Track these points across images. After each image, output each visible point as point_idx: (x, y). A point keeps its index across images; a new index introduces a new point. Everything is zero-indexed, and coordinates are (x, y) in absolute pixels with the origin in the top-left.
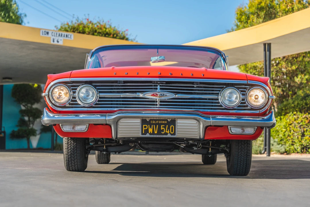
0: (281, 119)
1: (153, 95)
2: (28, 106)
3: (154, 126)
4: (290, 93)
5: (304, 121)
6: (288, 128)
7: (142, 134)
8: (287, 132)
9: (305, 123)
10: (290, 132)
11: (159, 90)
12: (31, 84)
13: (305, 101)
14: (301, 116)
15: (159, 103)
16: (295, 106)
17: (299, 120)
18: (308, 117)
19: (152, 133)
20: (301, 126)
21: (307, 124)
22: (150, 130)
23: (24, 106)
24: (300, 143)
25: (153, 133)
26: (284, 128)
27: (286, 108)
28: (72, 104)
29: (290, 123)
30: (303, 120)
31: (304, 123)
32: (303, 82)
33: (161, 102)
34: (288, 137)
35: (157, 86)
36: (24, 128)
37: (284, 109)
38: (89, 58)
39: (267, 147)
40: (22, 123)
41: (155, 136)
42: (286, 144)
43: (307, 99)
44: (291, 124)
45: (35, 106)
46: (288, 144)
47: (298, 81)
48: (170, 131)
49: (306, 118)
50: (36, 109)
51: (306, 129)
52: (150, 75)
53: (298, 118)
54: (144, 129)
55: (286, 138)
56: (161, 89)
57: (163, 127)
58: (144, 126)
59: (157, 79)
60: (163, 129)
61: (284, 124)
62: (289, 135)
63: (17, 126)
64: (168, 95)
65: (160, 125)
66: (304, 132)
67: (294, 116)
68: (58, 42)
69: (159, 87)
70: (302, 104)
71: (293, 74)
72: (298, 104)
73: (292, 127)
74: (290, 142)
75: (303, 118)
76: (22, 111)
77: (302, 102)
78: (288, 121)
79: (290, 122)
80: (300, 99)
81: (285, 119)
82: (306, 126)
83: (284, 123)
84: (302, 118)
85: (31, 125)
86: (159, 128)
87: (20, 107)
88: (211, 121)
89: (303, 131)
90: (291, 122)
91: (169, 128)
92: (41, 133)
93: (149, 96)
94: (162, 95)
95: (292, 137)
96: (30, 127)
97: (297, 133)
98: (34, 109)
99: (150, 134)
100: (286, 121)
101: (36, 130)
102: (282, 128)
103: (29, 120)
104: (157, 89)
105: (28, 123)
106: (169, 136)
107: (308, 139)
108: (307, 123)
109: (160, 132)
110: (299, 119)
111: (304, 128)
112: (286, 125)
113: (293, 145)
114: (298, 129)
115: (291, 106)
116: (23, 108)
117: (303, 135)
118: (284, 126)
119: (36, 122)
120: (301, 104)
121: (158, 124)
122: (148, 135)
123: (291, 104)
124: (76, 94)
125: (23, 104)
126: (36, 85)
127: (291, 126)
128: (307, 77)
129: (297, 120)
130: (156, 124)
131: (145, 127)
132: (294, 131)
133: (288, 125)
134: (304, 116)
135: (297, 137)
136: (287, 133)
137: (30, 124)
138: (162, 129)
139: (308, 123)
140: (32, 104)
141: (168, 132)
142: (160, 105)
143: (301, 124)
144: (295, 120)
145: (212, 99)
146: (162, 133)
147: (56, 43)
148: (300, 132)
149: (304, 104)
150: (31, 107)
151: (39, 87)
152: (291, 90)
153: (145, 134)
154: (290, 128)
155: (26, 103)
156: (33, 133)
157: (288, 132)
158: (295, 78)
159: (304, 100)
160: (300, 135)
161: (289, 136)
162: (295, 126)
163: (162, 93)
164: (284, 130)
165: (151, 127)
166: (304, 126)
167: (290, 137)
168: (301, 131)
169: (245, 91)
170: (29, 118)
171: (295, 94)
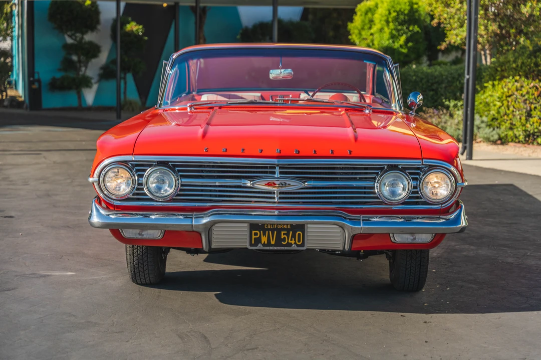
0: (493, 85)
1: (268, 184)
2: (76, 37)
3: (270, 232)
4: (513, 31)
5: (531, 93)
6: (505, 103)
7: (251, 245)
8: (503, 108)
9: (533, 97)
10: (509, 109)
11: (278, 175)
13: (534, 60)
14: (526, 83)
15: (277, 196)
16: (517, 66)
17: (524, 91)
18: (538, 87)
19: (266, 243)
20: (526, 100)
21: (536, 98)
22: (264, 239)
23: (70, 36)
24: (524, 128)
25: (269, 244)
26: (499, 102)
27: (503, 68)
28: (138, 194)
29: (508, 94)
30: (530, 90)
31: (531, 97)
32: (535, 13)
33: (281, 193)
34: (504, 116)
35: (275, 168)
36: (72, 74)
37: (499, 69)
38: (168, 68)
39: (468, 145)
40: (68, 65)
41: (271, 248)
42: (501, 126)
43: (538, 56)
44: (510, 96)
45: (89, 37)
46: (504, 127)
47: (527, 12)
48: (295, 240)
49: (535, 88)
50: (91, 43)
51: (535, 105)
52: (263, 154)
53: (522, 87)
54: (254, 237)
55: (501, 117)
56: (281, 173)
57: (284, 234)
58: (253, 232)
59: (275, 161)
60: (285, 238)
61: (498, 95)
62: (506, 112)
63: (60, 70)
64: (292, 183)
65: (279, 231)
66: (531, 110)
67: (516, 84)
69: (277, 170)
70: (529, 65)
72: (523, 63)
73: (512, 101)
74: (508, 125)
75: (530, 88)
76: (66, 47)
77: (529, 60)
78: (506, 90)
79: (508, 92)
80: (526, 55)
81: (500, 86)
82: (534, 102)
83: (499, 92)
84: (528, 87)
85: (83, 69)
86: (279, 235)
87: (65, 39)
88: (362, 227)
89: (529, 109)
90: (510, 93)
91: (294, 236)
92: (99, 81)
93: (261, 185)
94: (283, 185)
95: (511, 116)
96: (81, 71)
97: (519, 111)
98: (86, 43)
99: (264, 245)
100: (502, 91)
101: (91, 78)
102: (496, 100)
103: (79, 61)
104: (274, 173)
105: (78, 65)
106: (294, 247)
107: (537, 122)
108: (536, 95)
109: (279, 241)
110: (523, 89)
111: (532, 103)
112: (502, 97)
113: (511, 129)
114: (522, 104)
115: (511, 66)
116: (69, 41)
117: (529, 115)
118: (499, 98)
119: (90, 64)
120: (528, 63)
121: (277, 229)
122: (260, 247)
123: (511, 63)
124: (144, 180)
125: (69, 33)
126: (88, 2)
127: (509, 99)
129: (521, 90)
130: (273, 230)
131: (256, 234)
132: (514, 107)
133: (504, 98)
134: (532, 84)
135: (519, 117)
136: (502, 110)
137: (80, 67)
138: (282, 238)
139: (538, 97)
140: (83, 33)
141: (293, 242)
142: (280, 198)
143: (526, 97)
144: (517, 90)
145: (365, 188)
146: (283, 243)
148: (525, 111)
149: (532, 65)
150: (82, 38)
151: (93, 4)
152: (514, 26)
153: (256, 245)
154: (508, 102)
155: (73, 32)
156: (86, 82)
157: (505, 108)
158: (522, 6)
159: (533, 57)
160: (524, 115)
161: (506, 114)
162: (516, 99)
163: (283, 181)
164: (499, 104)
165: (264, 234)
166: (531, 101)
167: (508, 115)
168: (526, 109)
169: (418, 174)
170: (79, 58)
171: (520, 32)
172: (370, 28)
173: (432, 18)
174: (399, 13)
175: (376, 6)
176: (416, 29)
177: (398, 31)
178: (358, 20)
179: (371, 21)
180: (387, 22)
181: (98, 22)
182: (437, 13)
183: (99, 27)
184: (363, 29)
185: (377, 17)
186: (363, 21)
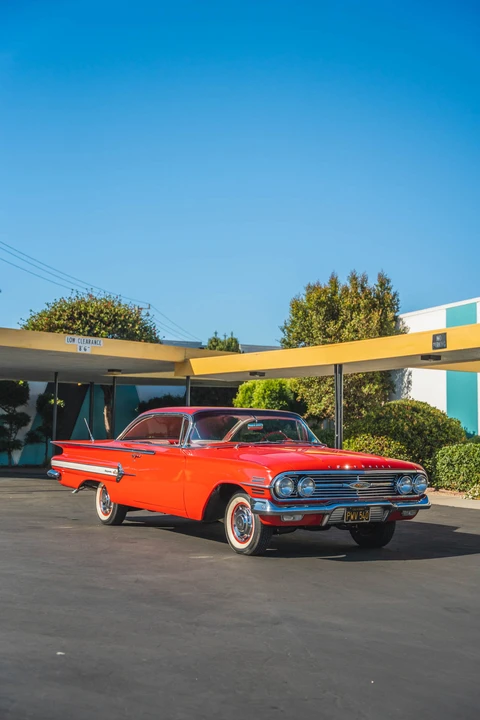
0: (349, 443)
2: (9, 410)
4: (356, 405)
12: (15, 380)
13: (377, 425)
14: (373, 441)
16: (366, 429)
17: (371, 447)
23: (4, 409)
27: (356, 430)
30: (376, 446)
32: (372, 392)
36: (4, 439)
37: (353, 431)
45: (19, 409)
47: (367, 391)
50: (23, 414)
53: (370, 443)
67: (366, 441)
68: (85, 350)
71: (360, 383)
72: (370, 427)
75: (376, 444)
77: (374, 425)
78: (358, 446)
81: (354, 443)
84: (374, 443)
85: (14, 435)
92: (26, 444)
96: (12, 436)
98: (18, 414)
100: (356, 446)
101: (20, 441)
103: (11, 429)
105: (10, 432)
110: (371, 445)
115: (362, 429)
119: (19, 431)
120: (373, 427)
123: (361, 427)
125: (4, 406)
126: (21, 382)
128: (376, 387)
129: (369, 446)
134: (377, 442)
137: (12, 433)
140: (15, 406)
144: (366, 446)
147: (83, 351)
149: (376, 428)
150: (14, 410)
151: (25, 384)
152: (358, 402)
155: (7, 406)
170: (11, 426)
171: (362, 406)
172: (250, 403)
173: (296, 395)
174: (272, 391)
175: (254, 386)
176: (285, 403)
177: (272, 404)
178: (240, 396)
179: (251, 397)
180: (264, 398)
181: (28, 398)
182: (300, 391)
183: (28, 401)
184: (244, 403)
185: (255, 395)
186: (244, 398)
